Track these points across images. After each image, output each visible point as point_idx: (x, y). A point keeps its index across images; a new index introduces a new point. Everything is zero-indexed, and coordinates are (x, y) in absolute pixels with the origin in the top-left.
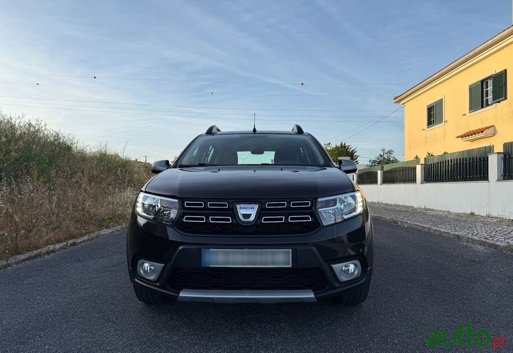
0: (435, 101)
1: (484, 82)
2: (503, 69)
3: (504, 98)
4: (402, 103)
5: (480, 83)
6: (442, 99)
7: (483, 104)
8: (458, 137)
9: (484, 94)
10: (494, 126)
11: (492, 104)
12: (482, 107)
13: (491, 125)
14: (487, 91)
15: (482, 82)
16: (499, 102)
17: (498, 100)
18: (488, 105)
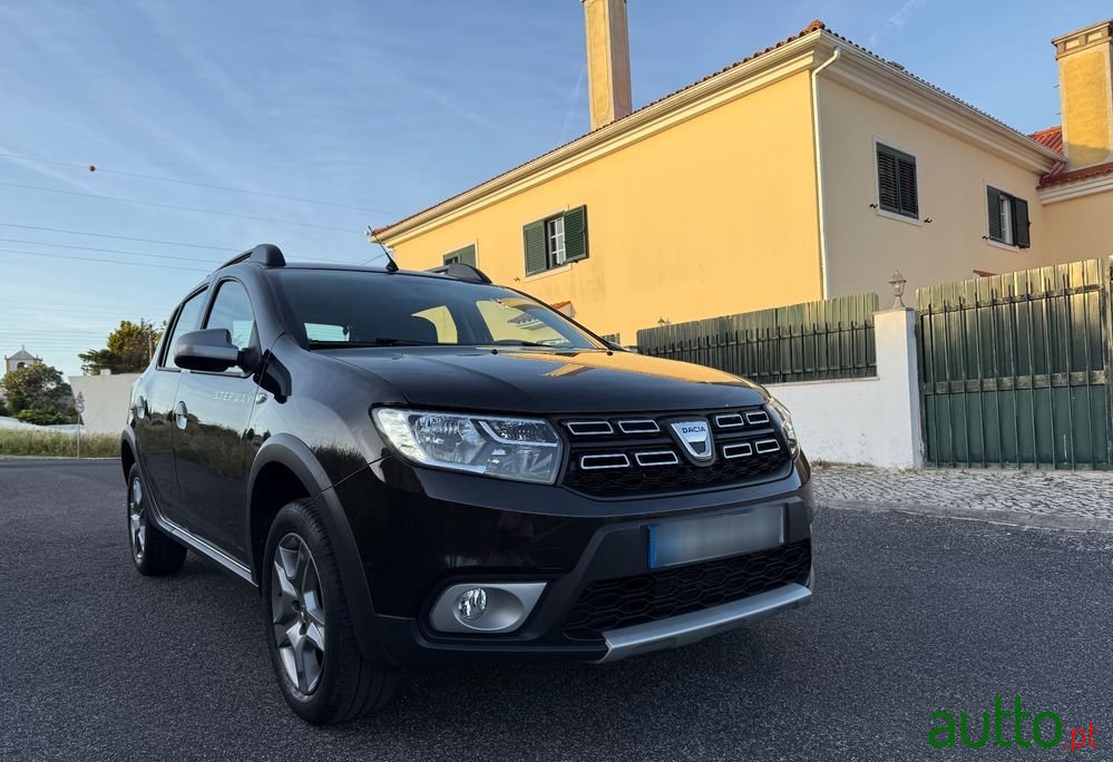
0: (459, 248)
1: (548, 223)
2: (581, 204)
3: (584, 255)
4: (387, 244)
5: (542, 224)
6: (474, 245)
7: (551, 263)
8: (511, 321)
9: (550, 245)
10: (569, 302)
11: (565, 264)
12: (548, 268)
13: (566, 301)
14: (554, 240)
15: (546, 221)
16: (576, 261)
17: (576, 258)
18: (556, 265)
